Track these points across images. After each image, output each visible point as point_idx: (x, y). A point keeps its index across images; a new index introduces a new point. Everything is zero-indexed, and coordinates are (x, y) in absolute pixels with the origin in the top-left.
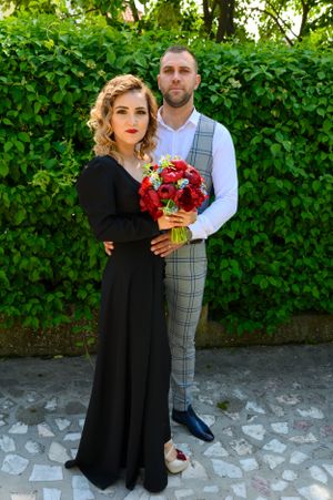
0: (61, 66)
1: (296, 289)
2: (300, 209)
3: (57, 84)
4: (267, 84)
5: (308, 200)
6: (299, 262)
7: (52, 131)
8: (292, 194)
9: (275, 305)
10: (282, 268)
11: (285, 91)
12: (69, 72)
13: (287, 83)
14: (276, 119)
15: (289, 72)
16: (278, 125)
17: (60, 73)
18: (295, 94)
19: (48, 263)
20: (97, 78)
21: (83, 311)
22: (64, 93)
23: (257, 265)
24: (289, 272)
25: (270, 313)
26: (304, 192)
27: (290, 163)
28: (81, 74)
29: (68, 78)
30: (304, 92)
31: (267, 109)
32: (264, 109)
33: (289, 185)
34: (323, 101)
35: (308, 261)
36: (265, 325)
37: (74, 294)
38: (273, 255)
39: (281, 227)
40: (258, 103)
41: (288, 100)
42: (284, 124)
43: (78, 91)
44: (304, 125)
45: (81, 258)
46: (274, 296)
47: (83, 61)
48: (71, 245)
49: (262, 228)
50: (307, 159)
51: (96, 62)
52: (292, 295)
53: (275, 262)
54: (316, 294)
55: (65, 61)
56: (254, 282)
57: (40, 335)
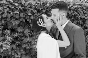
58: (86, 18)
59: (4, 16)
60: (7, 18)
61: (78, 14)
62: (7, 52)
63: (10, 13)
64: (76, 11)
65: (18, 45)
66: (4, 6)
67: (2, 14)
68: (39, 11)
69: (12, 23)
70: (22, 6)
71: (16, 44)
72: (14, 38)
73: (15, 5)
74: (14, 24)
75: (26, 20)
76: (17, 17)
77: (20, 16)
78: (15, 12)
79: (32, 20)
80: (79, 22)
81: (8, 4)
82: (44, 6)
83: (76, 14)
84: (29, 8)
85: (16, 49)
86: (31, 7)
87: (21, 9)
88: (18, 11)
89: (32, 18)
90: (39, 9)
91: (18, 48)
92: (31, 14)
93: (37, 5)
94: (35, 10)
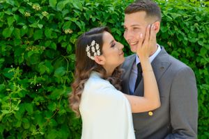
0: (11, 7)
3: (6, 21)
4: (168, 24)
12: (17, 13)
13: (179, 23)
17: (9, 13)
18: (184, 31)
20: (41, 18)
22: (12, 29)
28: (28, 14)
29: (16, 17)
43: (25, 27)
47: (30, 4)
51: (41, 5)
55: (13, 3)
58: (201, 43)
59: (7, 33)
60: (12, 38)
61: (183, 34)
62: (11, 121)
63: (20, 27)
64: (179, 27)
65: (38, 104)
66: (6, 10)
67: (2, 29)
68: (90, 24)
69: (26, 53)
70: (50, 10)
71: (33, 102)
72: (28, 88)
73: (34, 7)
74: (29, 54)
75: (59, 46)
76: (38, 37)
77: (44, 34)
78: (34, 26)
79: (73, 45)
80: (184, 52)
81: (16, 6)
82: (103, 13)
83: (178, 34)
84: (67, 15)
85: (34, 115)
86: (71, 14)
87: (48, 17)
88: (40, 23)
89: (74, 40)
90: (91, 19)
91: (39, 112)
92: (71, 32)
93: (85, 8)
94: (82, 22)
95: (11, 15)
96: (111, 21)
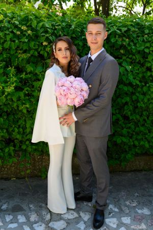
0: (8, 29)
1: (136, 143)
2: (137, 101)
3: (6, 38)
4: (117, 36)
5: (141, 97)
6: (137, 129)
7: (4, 63)
8: (133, 94)
9: (126, 151)
10: (128, 132)
11: (127, 40)
12: (12, 32)
13: (128, 35)
14: (123, 54)
15: (129, 30)
16: (124, 58)
17: (7, 32)
18: (132, 41)
19: (5, 131)
20: (27, 35)
21: (25, 155)
22: (9, 43)
23: (116, 131)
24: (132, 134)
25: (123, 155)
26: (139, 92)
27: (131, 77)
28: (19, 33)
29: (11, 35)
30: (138, 40)
31: (118, 49)
32: (116, 49)
33: (131, 89)
34: (148, 45)
35: (142, 129)
36: (121, 162)
37: (20, 146)
38: (124, 126)
39: (128, 111)
40: (114, 46)
41: (129, 44)
42: (128, 57)
44: (138, 57)
45: (22, 128)
46: (125, 147)
47: (20, 26)
48: (17, 121)
49: (117, 111)
50: (140, 75)
51: (27, 27)
52: (134, 146)
53: (125, 129)
54: (147, 145)
55: (9, 26)
56: (114, 139)
57: (4, 168)
58: (147, 51)
59: (6, 46)
60: (10, 49)
61: (132, 44)
62: (11, 103)
64: (129, 38)
65: (27, 92)
66: (5, 31)
67: (3, 43)
69: (18, 58)
70: (32, 30)
73: (22, 28)
74: (20, 59)
75: (39, 53)
76: (25, 48)
77: (29, 46)
78: (22, 40)
79: (48, 53)
80: (134, 58)
81: (11, 28)
85: (24, 100)
87: (31, 35)
88: (26, 38)
89: (48, 49)
91: (27, 98)
92: (47, 44)
95: (9, 34)
96: (74, 36)
